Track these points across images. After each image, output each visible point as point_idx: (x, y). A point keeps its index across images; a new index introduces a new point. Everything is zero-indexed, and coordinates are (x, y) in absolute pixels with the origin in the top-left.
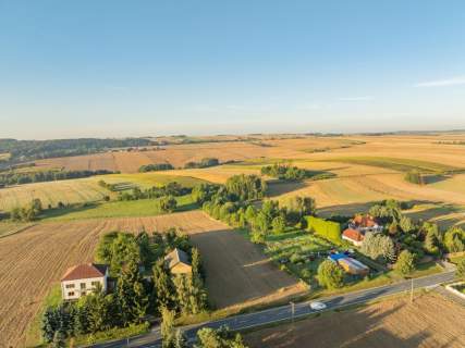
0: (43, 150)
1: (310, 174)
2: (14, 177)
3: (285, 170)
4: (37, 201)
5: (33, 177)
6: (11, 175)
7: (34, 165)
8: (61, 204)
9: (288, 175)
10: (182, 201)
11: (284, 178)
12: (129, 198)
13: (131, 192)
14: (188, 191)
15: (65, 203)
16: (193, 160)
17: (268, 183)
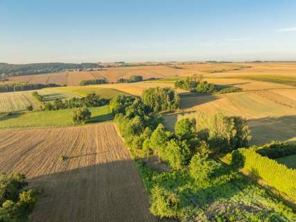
1: (218, 88)
3: (196, 84)
9: (199, 88)
10: (96, 112)
11: (195, 91)
12: (50, 108)
13: (53, 103)
14: (107, 102)
17: (181, 95)
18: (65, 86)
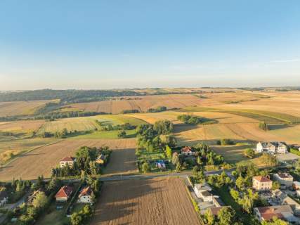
0: (76, 98)
2: (60, 114)
3: (189, 118)
4: (65, 129)
5: (68, 115)
6: (58, 113)
7: (70, 107)
8: (75, 131)
9: (189, 121)
10: (129, 133)
11: (187, 123)
12: (106, 129)
13: (107, 127)
14: (134, 127)
15: (78, 131)
16: (152, 107)
18: (111, 114)
